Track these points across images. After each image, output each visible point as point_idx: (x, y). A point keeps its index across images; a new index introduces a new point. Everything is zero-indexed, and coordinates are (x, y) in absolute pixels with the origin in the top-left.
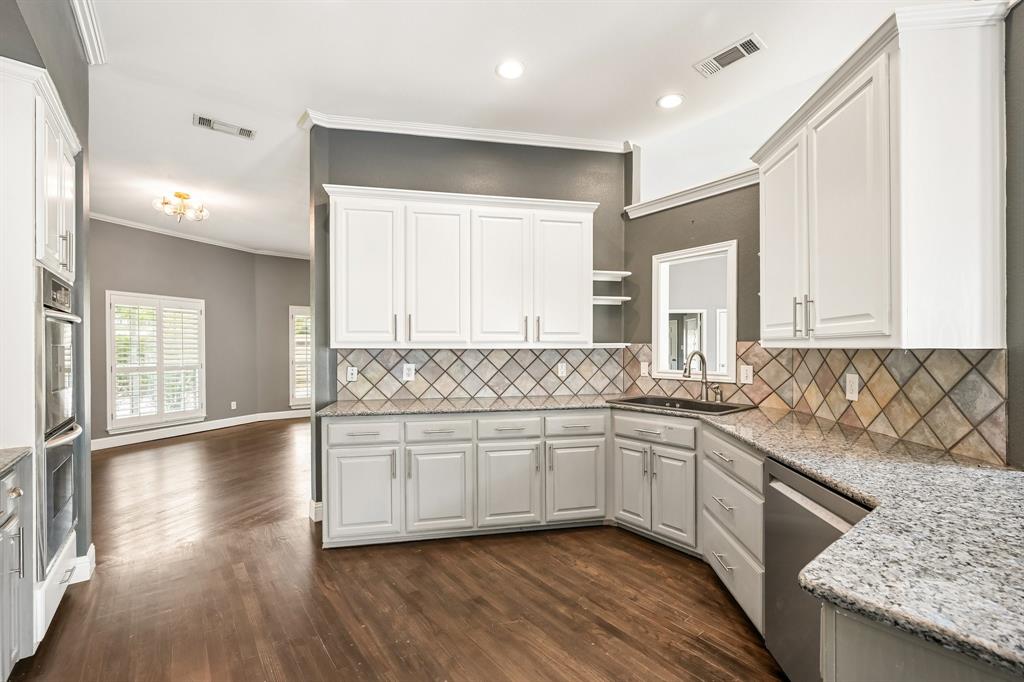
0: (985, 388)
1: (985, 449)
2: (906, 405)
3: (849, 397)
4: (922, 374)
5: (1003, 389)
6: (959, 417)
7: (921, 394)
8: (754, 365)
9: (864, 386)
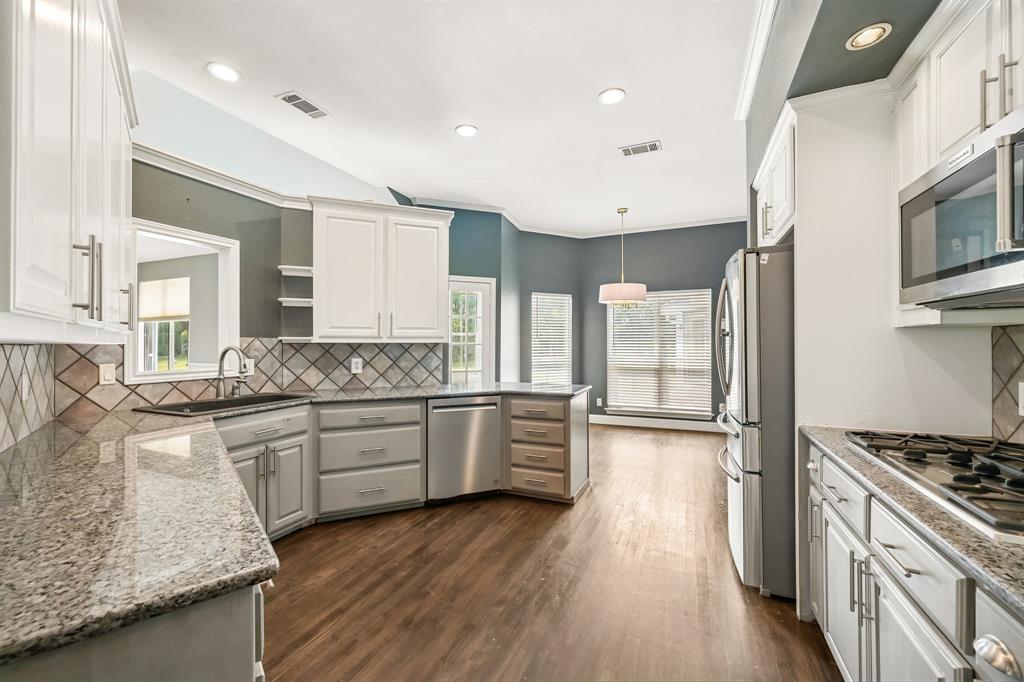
0: (436, 357)
1: (435, 381)
2: (397, 370)
3: (354, 371)
4: (407, 354)
5: (441, 357)
6: (424, 370)
7: (406, 364)
8: (255, 357)
9: (366, 364)
